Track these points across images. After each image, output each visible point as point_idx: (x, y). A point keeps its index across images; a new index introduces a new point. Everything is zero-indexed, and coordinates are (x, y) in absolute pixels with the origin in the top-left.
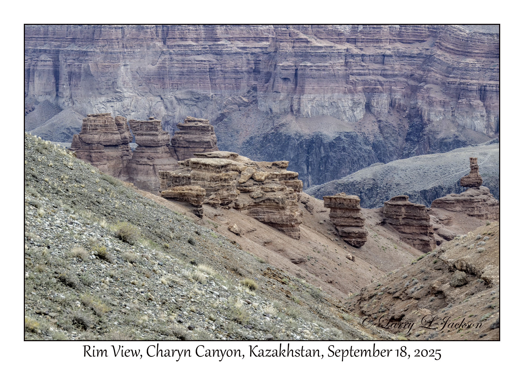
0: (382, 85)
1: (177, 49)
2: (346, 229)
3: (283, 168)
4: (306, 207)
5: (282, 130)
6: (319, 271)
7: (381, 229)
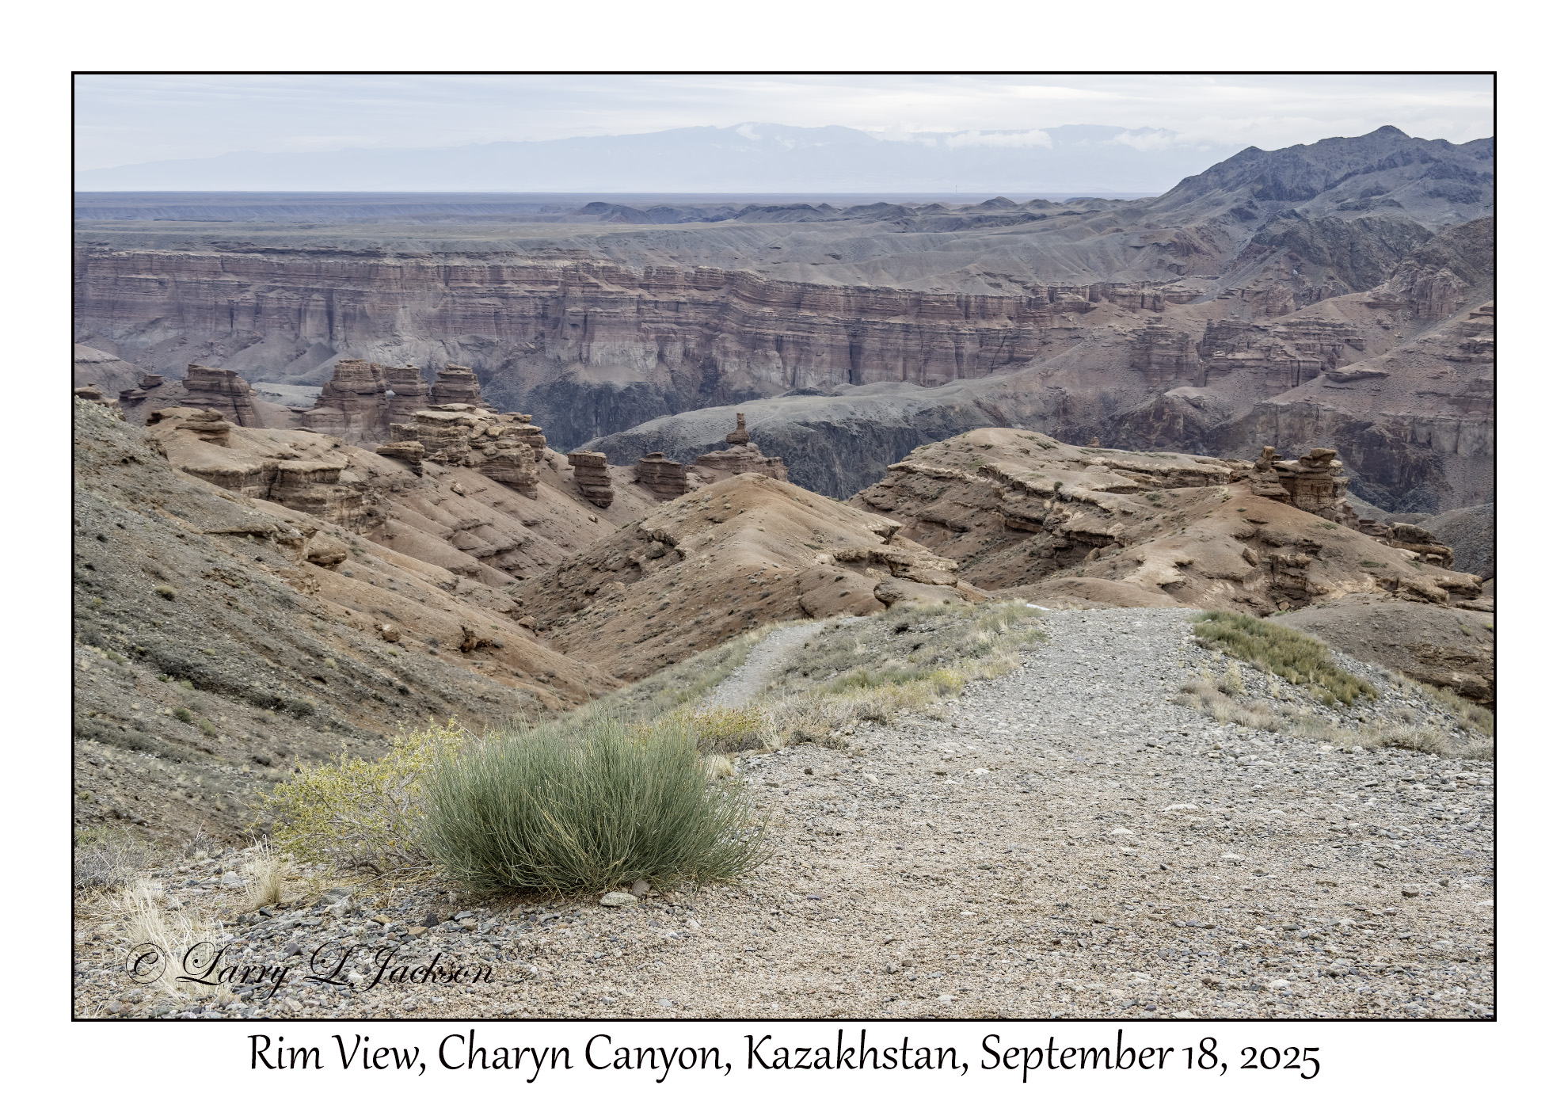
0: (675, 333)
1: (460, 292)
2: (592, 489)
3: (525, 422)
4: (550, 464)
5: (570, 379)
6: (553, 534)
7: (634, 488)
